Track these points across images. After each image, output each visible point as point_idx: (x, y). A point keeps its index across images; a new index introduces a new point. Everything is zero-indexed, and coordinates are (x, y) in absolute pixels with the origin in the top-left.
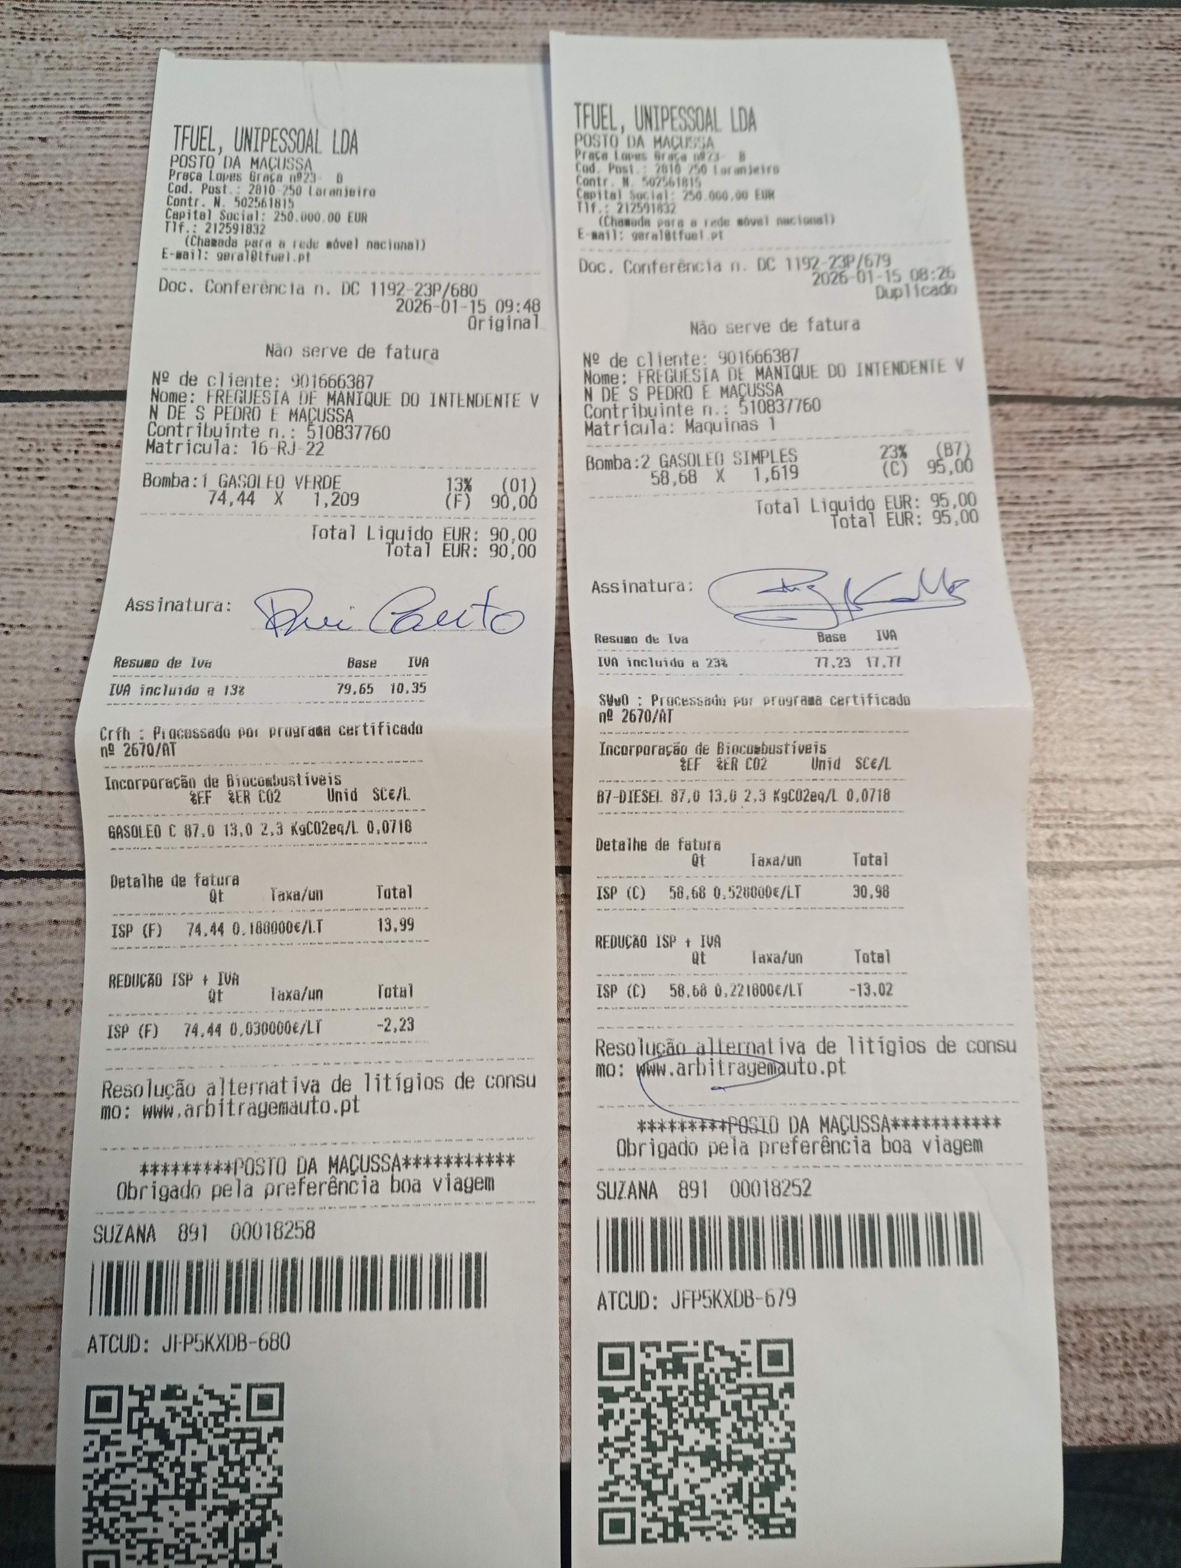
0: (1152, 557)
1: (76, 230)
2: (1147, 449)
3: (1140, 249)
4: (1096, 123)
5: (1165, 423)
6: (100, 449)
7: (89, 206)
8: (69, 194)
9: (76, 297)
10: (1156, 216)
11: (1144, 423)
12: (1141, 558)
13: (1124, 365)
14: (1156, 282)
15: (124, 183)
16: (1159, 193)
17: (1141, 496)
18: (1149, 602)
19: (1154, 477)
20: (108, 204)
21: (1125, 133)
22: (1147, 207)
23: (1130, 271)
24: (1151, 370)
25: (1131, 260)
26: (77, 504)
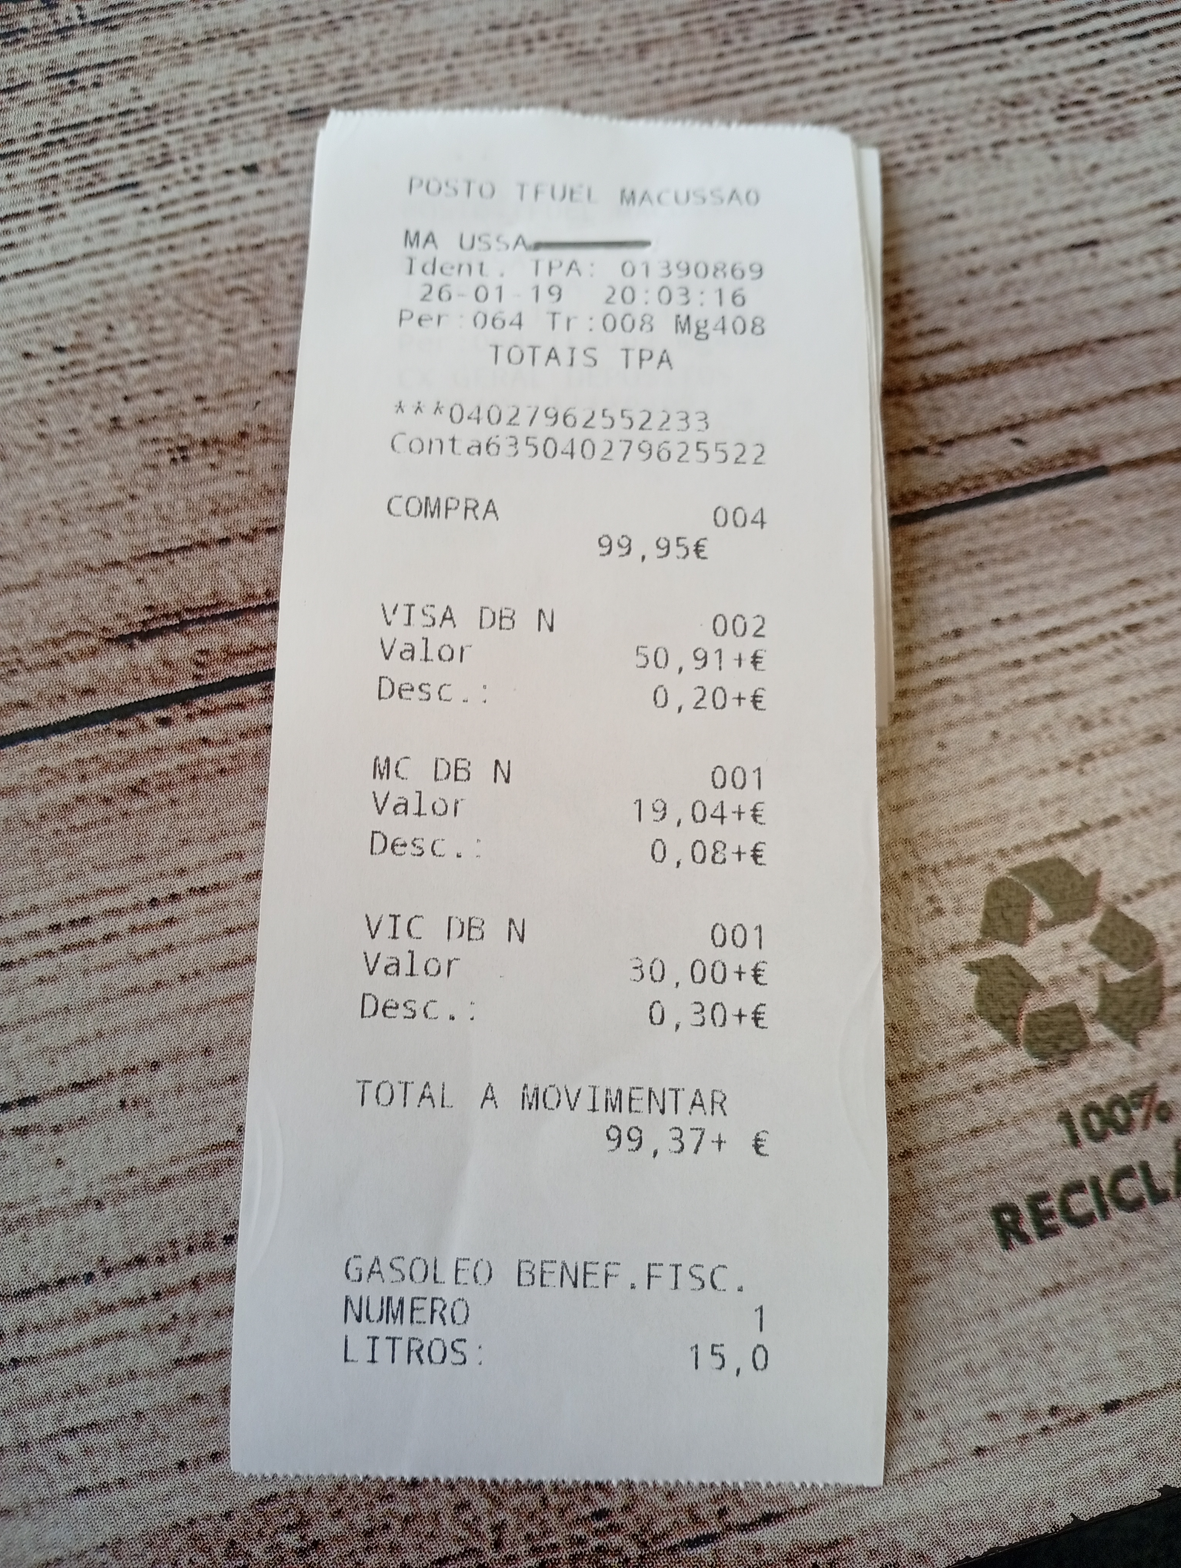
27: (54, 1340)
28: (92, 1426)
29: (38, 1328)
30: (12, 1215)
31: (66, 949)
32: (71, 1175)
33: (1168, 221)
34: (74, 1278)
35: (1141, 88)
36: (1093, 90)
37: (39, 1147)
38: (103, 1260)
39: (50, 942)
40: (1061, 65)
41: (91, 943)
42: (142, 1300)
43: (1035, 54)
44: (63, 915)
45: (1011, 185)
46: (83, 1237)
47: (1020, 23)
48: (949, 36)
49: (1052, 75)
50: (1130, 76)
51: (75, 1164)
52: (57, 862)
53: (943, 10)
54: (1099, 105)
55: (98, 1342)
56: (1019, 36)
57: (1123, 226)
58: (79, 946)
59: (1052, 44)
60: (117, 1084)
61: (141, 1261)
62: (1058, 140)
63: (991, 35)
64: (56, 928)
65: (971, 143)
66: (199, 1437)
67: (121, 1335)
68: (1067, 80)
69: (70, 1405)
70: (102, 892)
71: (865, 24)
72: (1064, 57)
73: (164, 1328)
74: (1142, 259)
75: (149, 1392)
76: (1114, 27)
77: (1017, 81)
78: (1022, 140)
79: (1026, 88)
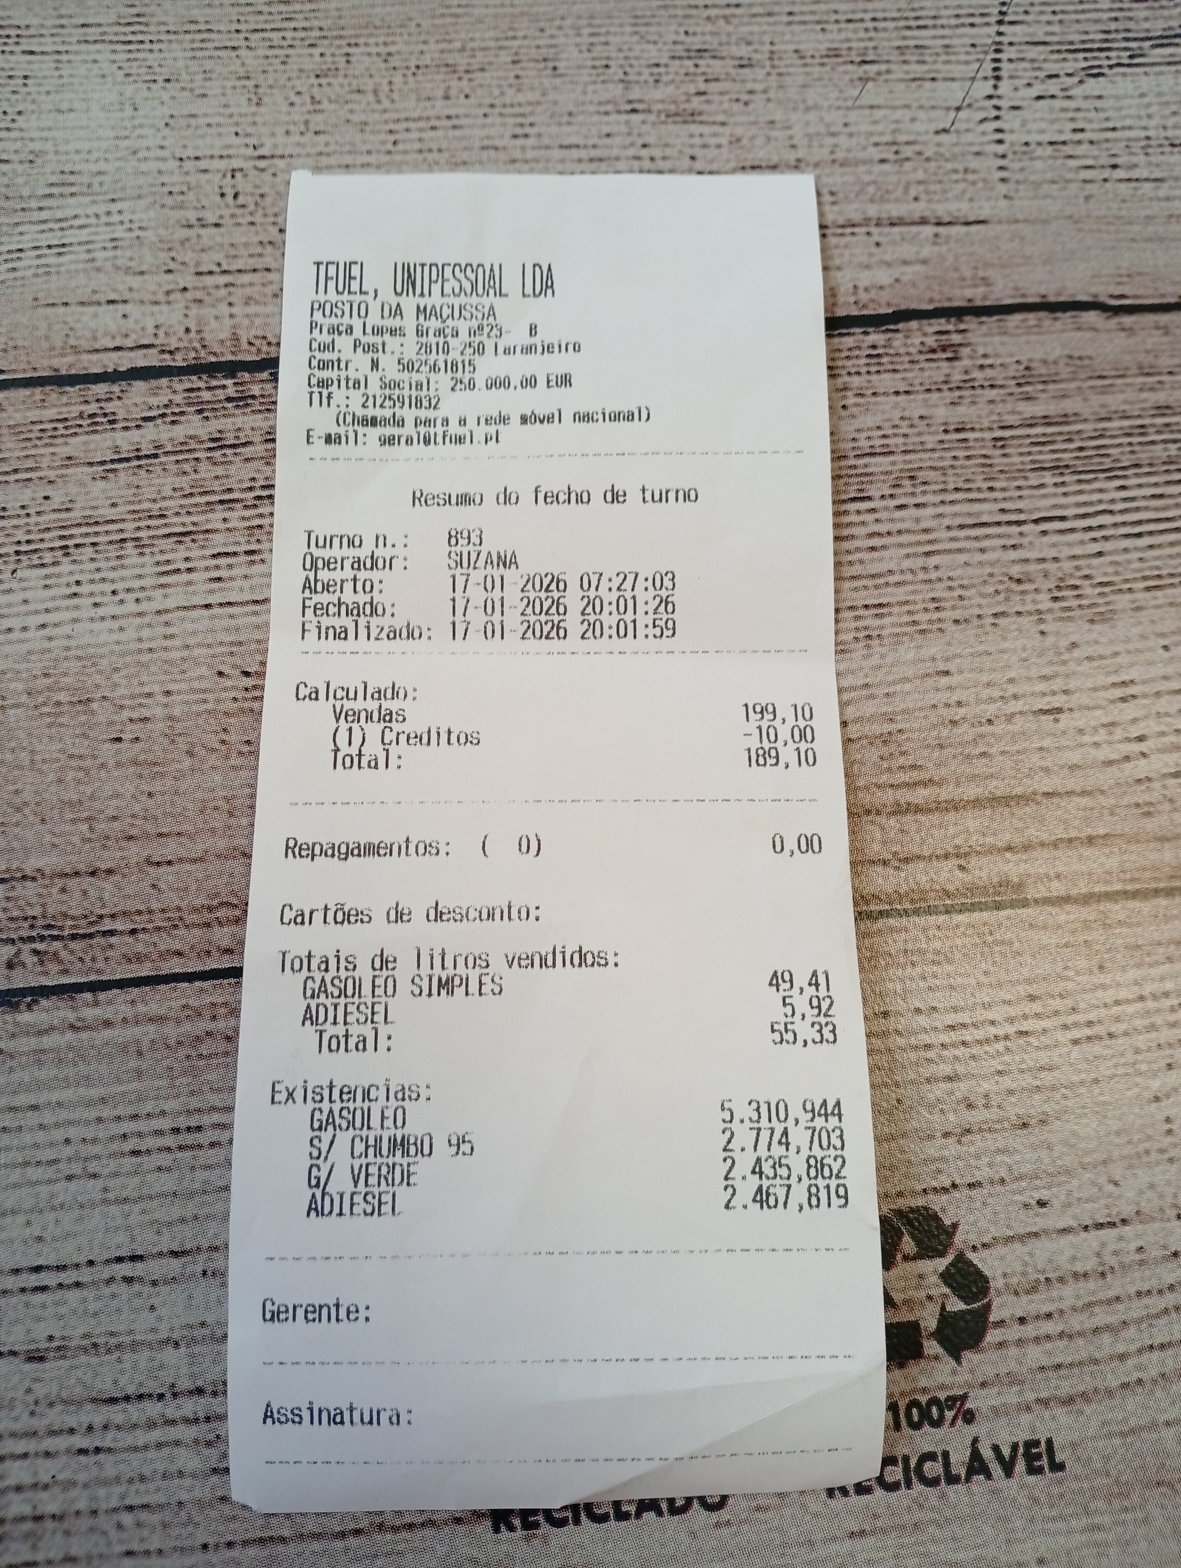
27: (129, 1439)
28: (146, 1506)
29: (118, 1427)
30: (113, 1341)
31: (181, 1148)
32: (160, 1319)
33: (1123, 700)
34: (150, 1396)
35: (1127, 581)
36: (1087, 577)
37: (140, 1294)
38: (173, 1385)
39: (170, 1141)
40: (1066, 552)
41: (200, 1146)
42: (196, 1420)
43: (1045, 539)
44: (182, 1122)
45: (1003, 651)
46: (162, 1367)
47: (1039, 509)
48: (979, 514)
49: (1056, 559)
50: (1120, 569)
51: (162, 1311)
52: (184, 1080)
53: (979, 490)
54: (1088, 591)
55: (160, 1445)
56: (1036, 521)
57: (1085, 700)
58: (191, 1147)
59: (1061, 532)
60: (202, 1258)
61: (200, 1391)
62: (1048, 617)
63: (1014, 517)
64: (176, 1131)
65: (978, 611)
66: (222, 1528)
67: (177, 1443)
68: (1068, 566)
69: (133, 1488)
70: (214, 1109)
71: (913, 494)
72: (1069, 545)
73: (209, 1444)
74: (1095, 730)
75: (190, 1489)
76: (1115, 525)
77: (1027, 561)
78: (1019, 613)
79: (1032, 568)
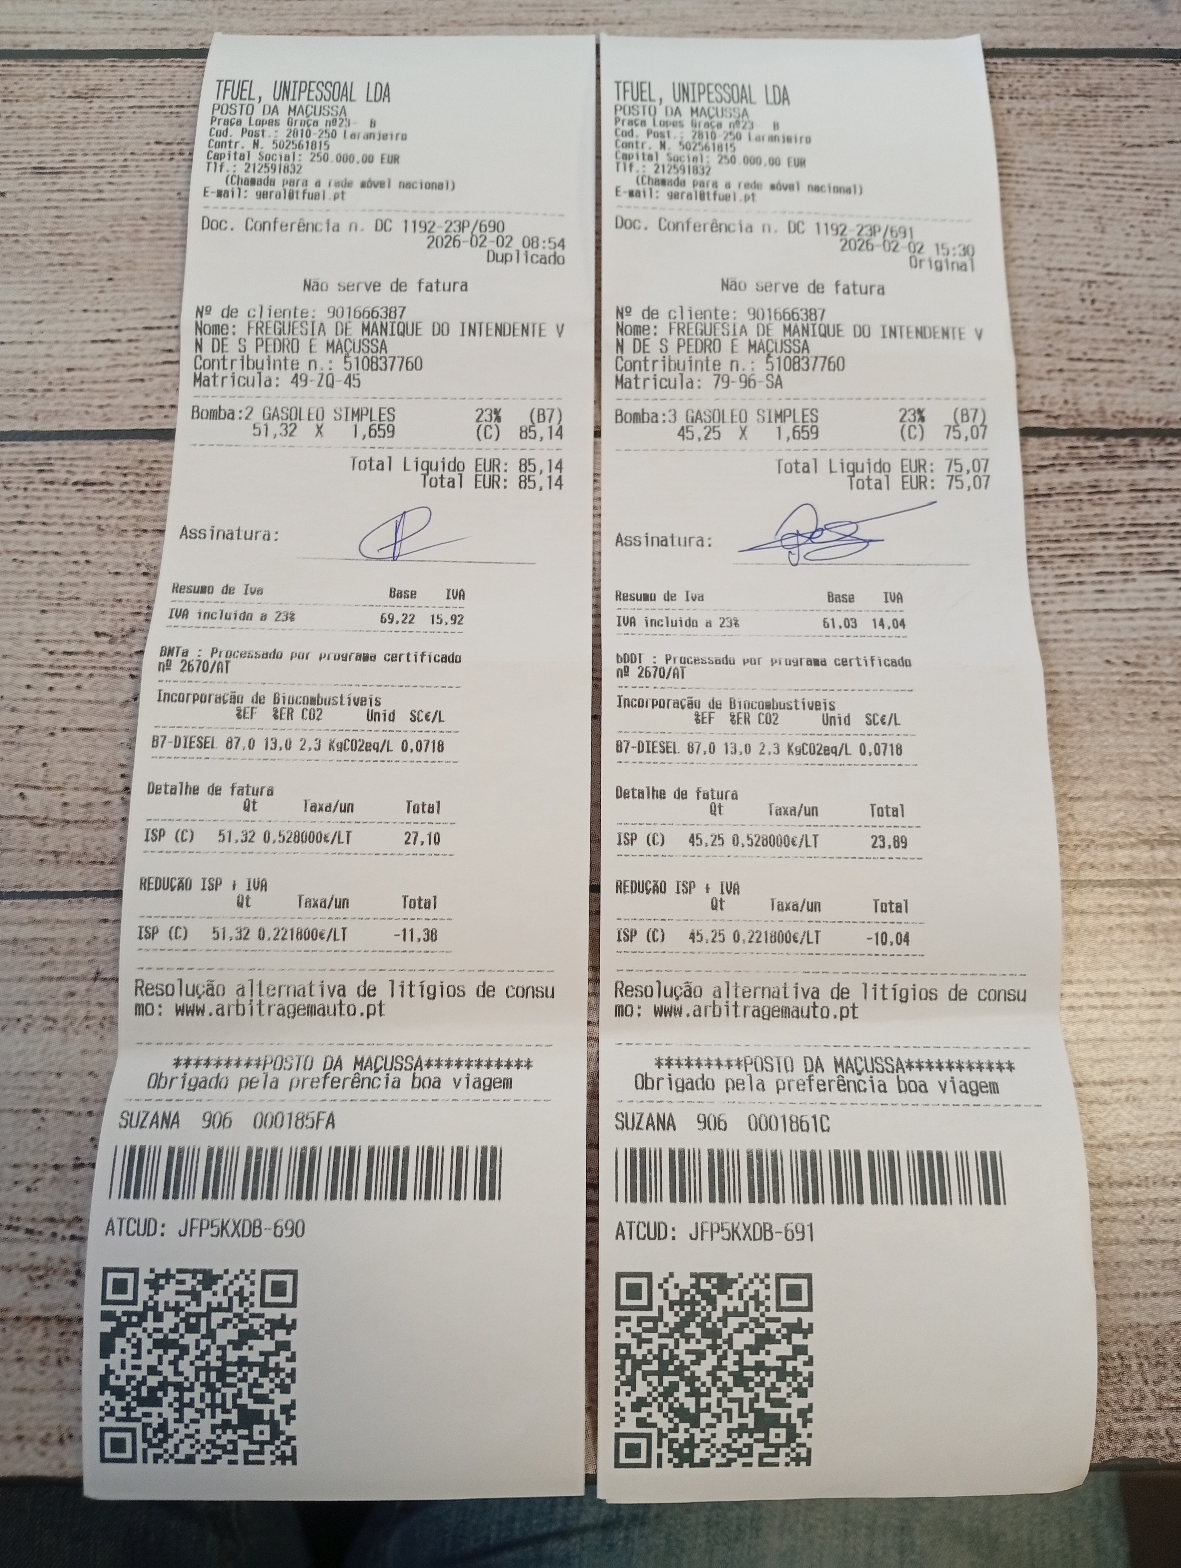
0: (1072, 583)
1: (30, 279)
2: (1066, 479)
3: (1061, 285)
4: (1017, 165)
5: (1084, 453)
6: (49, 486)
7: (43, 256)
8: (25, 246)
9: (29, 343)
10: (1076, 253)
11: (1063, 453)
12: (1061, 584)
13: (1043, 397)
14: (1076, 317)
15: (77, 234)
16: (1079, 231)
17: (1061, 524)
18: (1069, 627)
19: (1074, 505)
20: (61, 254)
21: (1045, 174)
22: (1067, 245)
23: (1051, 306)
24: (1071, 401)
25: (1052, 295)
26: (25, 538)
